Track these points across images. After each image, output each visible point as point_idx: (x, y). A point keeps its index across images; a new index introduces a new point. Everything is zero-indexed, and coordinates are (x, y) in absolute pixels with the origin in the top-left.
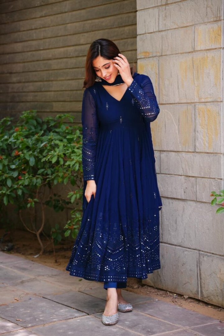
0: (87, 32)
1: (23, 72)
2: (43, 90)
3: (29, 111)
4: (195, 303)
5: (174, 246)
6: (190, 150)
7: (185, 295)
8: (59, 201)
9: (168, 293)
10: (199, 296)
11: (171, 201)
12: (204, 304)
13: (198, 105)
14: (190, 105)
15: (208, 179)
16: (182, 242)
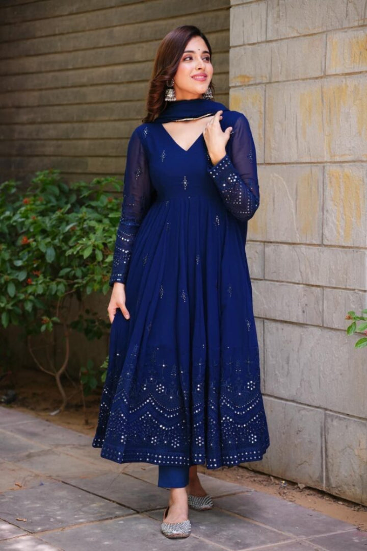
0: (147, 41)
1: (39, 106)
2: (72, 136)
3: (47, 172)
4: (316, 496)
5: (283, 402)
6: (314, 242)
7: (300, 483)
8: (93, 322)
9: (273, 480)
10: (324, 485)
11: (279, 325)
12: (331, 499)
13: (330, 166)
14: (316, 166)
15: (343, 291)
16: (297, 394)
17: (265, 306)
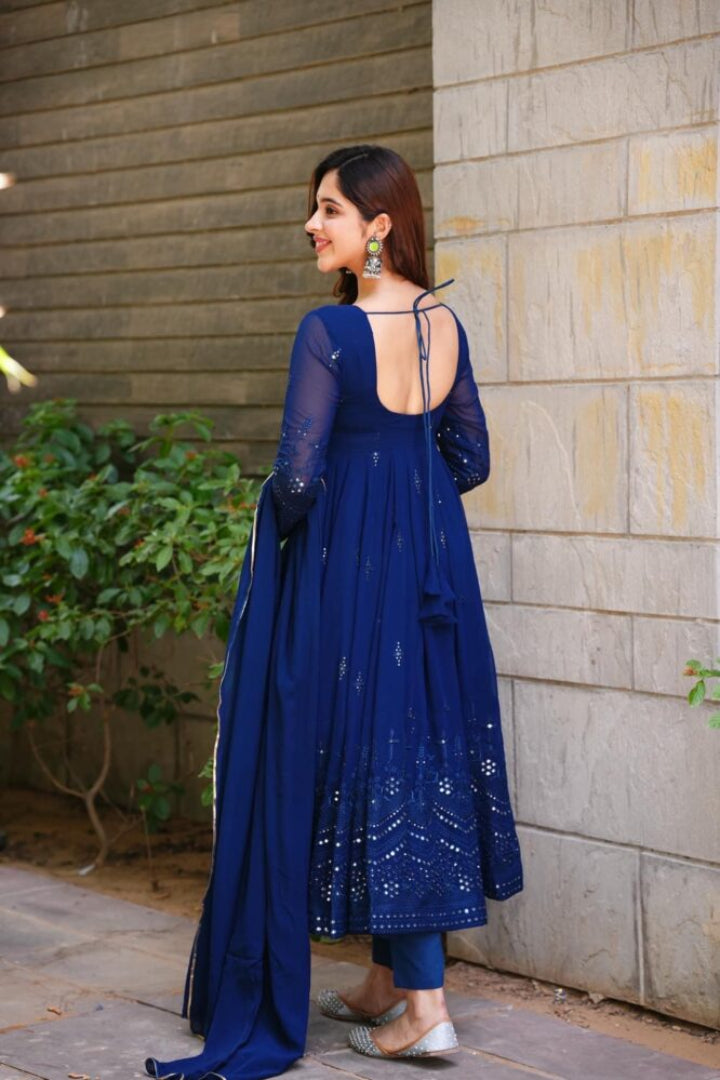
0: (249, 153)
1: (28, 277)
2: (98, 333)
3: (51, 403)
4: (627, 1016)
5: (555, 836)
6: (613, 530)
7: (594, 992)
8: (156, 691)
9: (537, 987)
10: (642, 994)
11: (544, 689)
12: (656, 1021)
13: (640, 386)
14: (613, 386)
15: (671, 621)
16: (583, 820)
17: (516, 653)
